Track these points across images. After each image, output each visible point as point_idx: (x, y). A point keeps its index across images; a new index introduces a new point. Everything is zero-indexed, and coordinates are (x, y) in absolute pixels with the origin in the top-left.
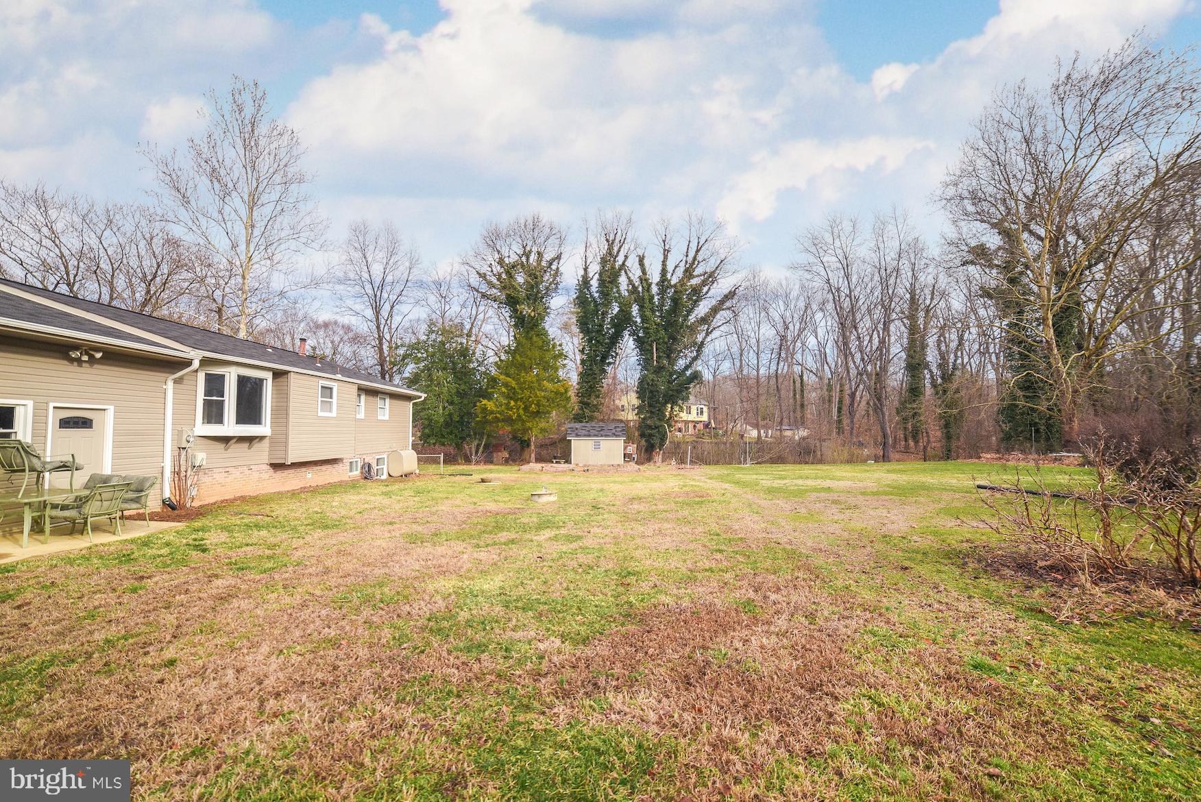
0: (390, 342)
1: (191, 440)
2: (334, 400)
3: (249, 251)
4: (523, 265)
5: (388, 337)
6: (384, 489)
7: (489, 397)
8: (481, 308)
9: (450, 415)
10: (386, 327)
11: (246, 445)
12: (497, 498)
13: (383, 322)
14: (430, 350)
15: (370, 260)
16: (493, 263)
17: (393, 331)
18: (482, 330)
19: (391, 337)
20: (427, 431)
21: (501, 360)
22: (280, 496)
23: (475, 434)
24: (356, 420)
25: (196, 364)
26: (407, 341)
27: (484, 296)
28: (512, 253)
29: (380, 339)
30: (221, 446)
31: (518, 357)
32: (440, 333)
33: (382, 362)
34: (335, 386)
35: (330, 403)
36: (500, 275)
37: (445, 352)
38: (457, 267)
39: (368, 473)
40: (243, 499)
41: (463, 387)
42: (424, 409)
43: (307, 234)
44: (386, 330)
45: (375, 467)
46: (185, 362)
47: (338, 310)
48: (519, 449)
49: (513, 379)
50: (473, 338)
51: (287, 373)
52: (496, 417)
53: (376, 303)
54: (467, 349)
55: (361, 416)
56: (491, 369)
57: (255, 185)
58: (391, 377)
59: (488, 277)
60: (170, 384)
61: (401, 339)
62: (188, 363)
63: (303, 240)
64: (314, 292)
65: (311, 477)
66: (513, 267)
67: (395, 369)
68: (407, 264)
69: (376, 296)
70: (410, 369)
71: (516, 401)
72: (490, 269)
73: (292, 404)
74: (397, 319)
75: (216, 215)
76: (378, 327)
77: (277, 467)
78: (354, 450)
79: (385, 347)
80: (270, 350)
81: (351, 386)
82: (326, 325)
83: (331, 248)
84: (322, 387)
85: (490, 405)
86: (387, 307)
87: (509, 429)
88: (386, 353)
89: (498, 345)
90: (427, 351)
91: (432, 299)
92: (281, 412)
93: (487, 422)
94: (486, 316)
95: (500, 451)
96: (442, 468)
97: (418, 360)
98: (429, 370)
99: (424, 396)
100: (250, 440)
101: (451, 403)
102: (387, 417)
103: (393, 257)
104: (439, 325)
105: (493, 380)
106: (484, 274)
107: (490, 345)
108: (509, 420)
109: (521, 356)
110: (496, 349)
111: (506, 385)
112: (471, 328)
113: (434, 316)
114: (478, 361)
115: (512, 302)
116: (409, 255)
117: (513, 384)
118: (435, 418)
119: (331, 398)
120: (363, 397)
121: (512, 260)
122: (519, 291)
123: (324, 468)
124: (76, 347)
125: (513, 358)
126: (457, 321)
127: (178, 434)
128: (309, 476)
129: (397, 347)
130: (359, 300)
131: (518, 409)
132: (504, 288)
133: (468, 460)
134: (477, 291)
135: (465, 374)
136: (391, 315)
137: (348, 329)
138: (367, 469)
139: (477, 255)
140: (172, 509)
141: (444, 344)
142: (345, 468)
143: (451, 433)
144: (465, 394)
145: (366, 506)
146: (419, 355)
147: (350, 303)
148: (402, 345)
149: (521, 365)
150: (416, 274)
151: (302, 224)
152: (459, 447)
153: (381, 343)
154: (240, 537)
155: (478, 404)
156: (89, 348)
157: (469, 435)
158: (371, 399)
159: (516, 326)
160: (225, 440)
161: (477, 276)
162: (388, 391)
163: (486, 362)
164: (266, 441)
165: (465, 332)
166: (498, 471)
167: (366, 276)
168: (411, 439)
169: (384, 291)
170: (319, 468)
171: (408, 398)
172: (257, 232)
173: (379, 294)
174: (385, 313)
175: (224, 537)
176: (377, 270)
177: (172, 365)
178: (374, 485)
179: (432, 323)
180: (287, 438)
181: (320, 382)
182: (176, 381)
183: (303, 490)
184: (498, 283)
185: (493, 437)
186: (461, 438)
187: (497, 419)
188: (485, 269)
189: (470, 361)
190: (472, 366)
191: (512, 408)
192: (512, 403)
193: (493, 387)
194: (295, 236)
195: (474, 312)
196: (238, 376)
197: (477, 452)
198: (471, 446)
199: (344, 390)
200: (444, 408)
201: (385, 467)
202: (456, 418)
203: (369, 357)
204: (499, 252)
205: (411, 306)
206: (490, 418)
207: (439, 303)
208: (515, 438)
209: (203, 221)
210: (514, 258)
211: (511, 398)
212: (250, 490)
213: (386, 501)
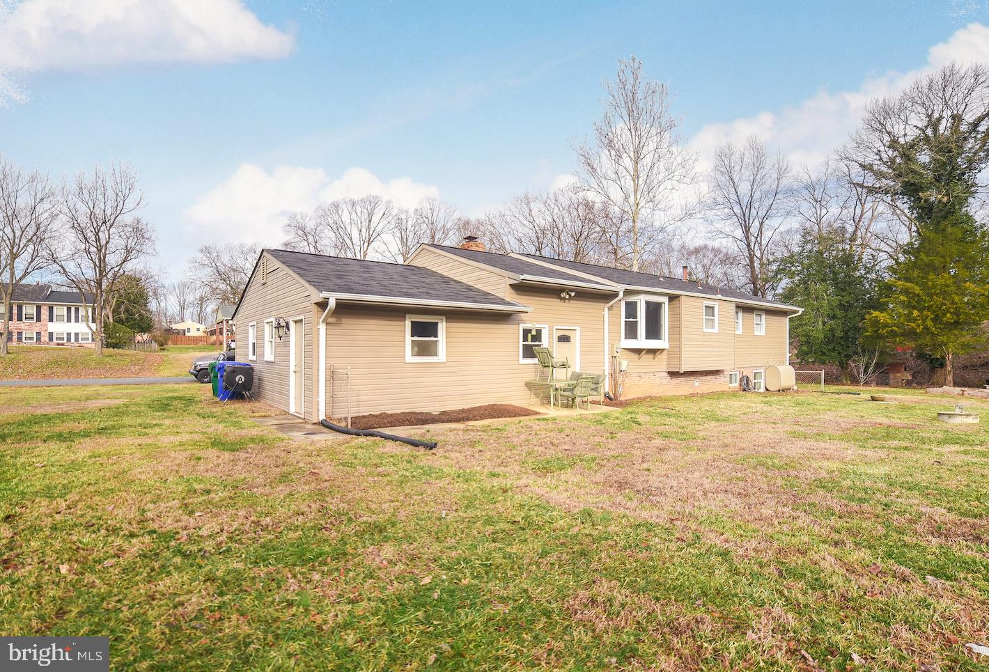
0: (761, 259)
1: (619, 351)
2: (716, 318)
3: (637, 199)
4: (927, 139)
5: (758, 254)
6: (764, 399)
7: (881, 307)
8: (868, 206)
9: (832, 330)
10: (757, 244)
11: (652, 356)
12: (889, 415)
13: (753, 239)
14: (806, 262)
15: (736, 181)
16: (882, 149)
17: (763, 247)
18: (871, 230)
19: (762, 254)
20: (804, 348)
21: (897, 263)
22: (677, 398)
23: (864, 351)
24: (735, 336)
25: (621, 294)
26: (779, 255)
27: (871, 190)
28: (909, 128)
29: (751, 258)
30: (635, 356)
31: (923, 256)
32: (816, 242)
33: (754, 280)
34: (716, 305)
35: (713, 320)
36: (892, 160)
37: (823, 262)
38: (833, 164)
39: (746, 385)
40: (651, 398)
41: (847, 298)
42: (801, 325)
43: (680, 171)
44: (757, 247)
45: (752, 381)
46: (613, 294)
47: (710, 235)
48: (927, 369)
49: (917, 284)
50: (859, 242)
51: (678, 296)
52: (892, 331)
53: (745, 221)
54: (851, 256)
55: (739, 332)
56: (884, 275)
57: (637, 142)
58: (763, 294)
59: (875, 167)
60: (606, 310)
61: (773, 254)
62: (615, 295)
63: (677, 178)
64: (689, 223)
65: (697, 385)
66: (912, 147)
67: (767, 286)
68: (775, 176)
69: (744, 215)
70: (784, 283)
71: (921, 310)
72: (878, 157)
73: (684, 323)
74: (767, 234)
75: (613, 176)
76: (748, 245)
77: (673, 374)
78: (732, 363)
79: (757, 264)
80: (662, 279)
81: (729, 304)
82: (697, 251)
83: (701, 178)
84: (706, 307)
85: (883, 317)
86: (757, 223)
87: (913, 345)
88: (757, 270)
89: (894, 245)
90: (802, 263)
91: (806, 207)
92: (676, 329)
93: (880, 337)
94: (876, 213)
95: (899, 371)
96: (823, 387)
97: (791, 275)
98: (805, 283)
99: (801, 310)
100: (653, 352)
101: (834, 317)
102: (763, 333)
103: (760, 172)
104: (815, 233)
105: (889, 287)
106: (871, 165)
107: (883, 246)
108: (911, 334)
109: (927, 255)
110: (889, 250)
111: (906, 292)
112: (855, 232)
113: (808, 224)
114: (866, 267)
115: (912, 189)
116: (776, 166)
117: (917, 290)
118: (814, 334)
119: (713, 316)
120: (740, 314)
121: (909, 139)
122: (921, 175)
123: (708, 378)
124: (562, 290)
125: (916, 258)
126: (836, 225)
127: (611, 346)
128: (697, 384)
129: (770, 263)
130: (728, 222)
131: (924, 320)
132: (899, 175)
133: (855, 381)
134: (861, 186)
135: (850, 284)
136: (760, 231)
137: (716, 251)
138: (745, 381)
139: (859, 144)
140: (610, 400)
141: (821, 254)
142: (726, 379)
143: (833, 350)
144: (851, 306)
145: (749, 410)
146: (793, 268)
147: (719, 226)
148: (774, 261)
149: (928, 265)
150: (785, 182)
151: (675, 164)
152: (843, 366)
153: (752, 262)
154: (658, 420)
155: (867, 316)
156: (568, 290)
157: (856, 353)
158: (747, 315)
159: (920, 218)
160: (638, 351)
161: (860, 169)
162: (763, 307)
163: (877, 268)
164: (665, 353)
165: (848, 236)
166: (896, 393)
167: (733, 197)
168: (788, 355)
169: (753, 208)
170: (704, 378)
171: (784, 313)
172: (641, 181)
173: (748, 211)
174: (754, 230)
175: (648, 418)
176: (744, 188)
177: (607, 297)
178: (753, 395)
179: (806, 233)
180: (680, 351)
181: (705, 302)
182: (610, 308)
183: (693, 395)
184: (890, 171)
185: (888, 354)
186: (846, 356)
187: (894, 334)
188: (871, 158)
189: (856, 269)
190: (858, 274)
191: (915, 320)
192: (916, 313)
193: (887, 296)
194: (670, 176)
195: (858, 211)
196: (646, 302)
197: (866, 371)
198: (858, 364)
199: (724, 308)
200: (824, 323)
201: (762, 381)
202: (839, 333)
203: (740, 276)
204: (889, 133)
205: (782, 218)
206: (883, 332)
207: (813, 209)
208: (921, 356)
209: (605, 182)
210: (912, 134)
211: (914, 308)
212: (654, 392)
213: (767, 408)
